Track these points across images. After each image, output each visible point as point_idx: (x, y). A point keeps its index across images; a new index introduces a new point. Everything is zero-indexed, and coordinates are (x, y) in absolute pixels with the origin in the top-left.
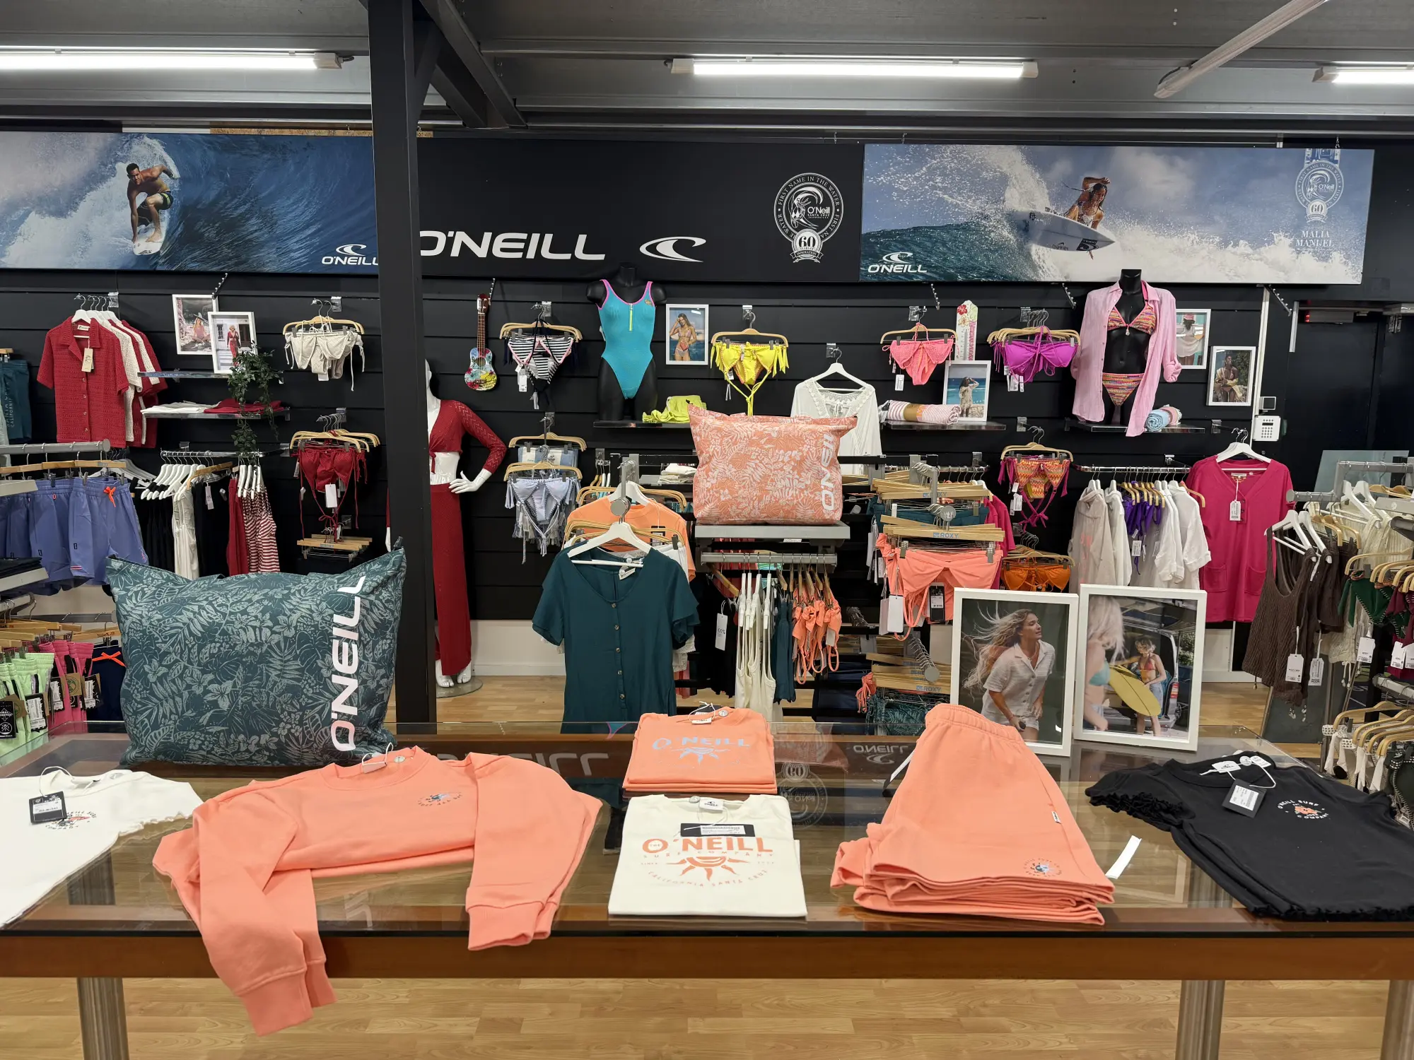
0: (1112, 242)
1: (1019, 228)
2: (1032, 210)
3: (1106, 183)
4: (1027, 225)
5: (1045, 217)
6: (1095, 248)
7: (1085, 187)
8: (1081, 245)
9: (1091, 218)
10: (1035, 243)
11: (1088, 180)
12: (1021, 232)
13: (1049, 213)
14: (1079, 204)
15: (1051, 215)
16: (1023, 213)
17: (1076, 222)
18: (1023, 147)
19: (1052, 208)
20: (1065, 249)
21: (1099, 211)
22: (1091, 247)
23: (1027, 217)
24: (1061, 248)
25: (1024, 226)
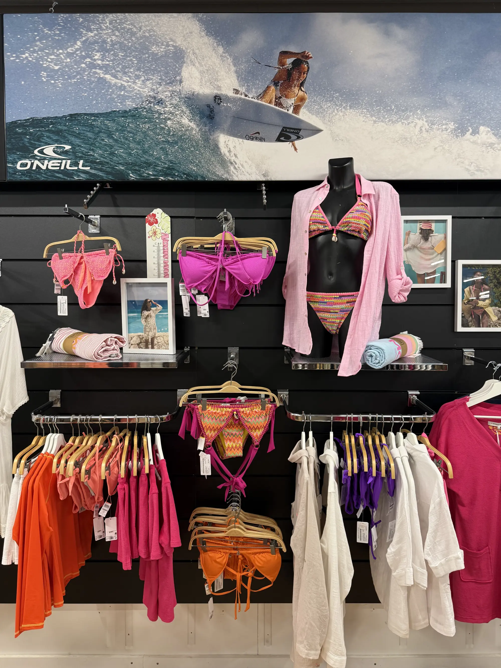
0: (319, 131)
1: (202, 114)
2: (216, 92)
3: (308, 57)
4: (212, 111)
5: (234, 101)
6: (299, 138)
7: (282, 63)
8: (281, 135)
9: (291, 101)
10: (223, 131)
11: (285, 54)
12: (205, 119)
13: (239, 96)
14: (276, 84)
15: (240, 99)
16: (206, 96)
17: (273, 106)
18: (200, 15)
19: (243, 90)
20: (262, 139)
21: (301, 93)
22: (293, 137)
23: (211, 101)
24: (256, 139)
25: (208, 113)
